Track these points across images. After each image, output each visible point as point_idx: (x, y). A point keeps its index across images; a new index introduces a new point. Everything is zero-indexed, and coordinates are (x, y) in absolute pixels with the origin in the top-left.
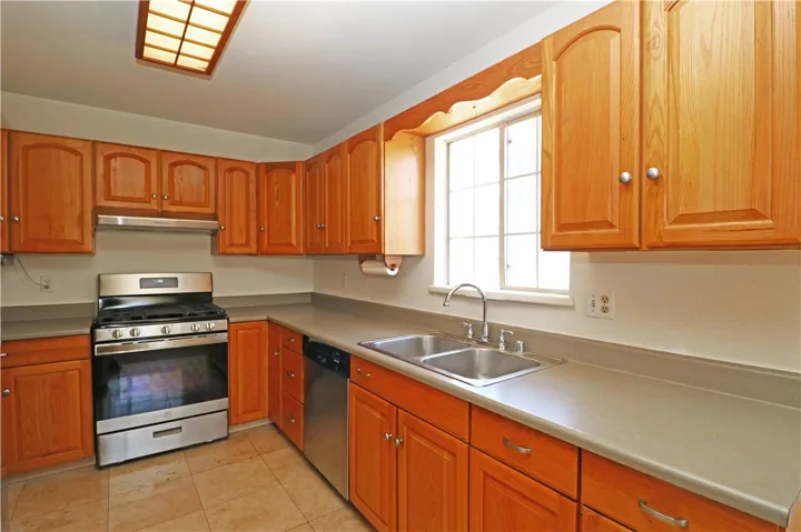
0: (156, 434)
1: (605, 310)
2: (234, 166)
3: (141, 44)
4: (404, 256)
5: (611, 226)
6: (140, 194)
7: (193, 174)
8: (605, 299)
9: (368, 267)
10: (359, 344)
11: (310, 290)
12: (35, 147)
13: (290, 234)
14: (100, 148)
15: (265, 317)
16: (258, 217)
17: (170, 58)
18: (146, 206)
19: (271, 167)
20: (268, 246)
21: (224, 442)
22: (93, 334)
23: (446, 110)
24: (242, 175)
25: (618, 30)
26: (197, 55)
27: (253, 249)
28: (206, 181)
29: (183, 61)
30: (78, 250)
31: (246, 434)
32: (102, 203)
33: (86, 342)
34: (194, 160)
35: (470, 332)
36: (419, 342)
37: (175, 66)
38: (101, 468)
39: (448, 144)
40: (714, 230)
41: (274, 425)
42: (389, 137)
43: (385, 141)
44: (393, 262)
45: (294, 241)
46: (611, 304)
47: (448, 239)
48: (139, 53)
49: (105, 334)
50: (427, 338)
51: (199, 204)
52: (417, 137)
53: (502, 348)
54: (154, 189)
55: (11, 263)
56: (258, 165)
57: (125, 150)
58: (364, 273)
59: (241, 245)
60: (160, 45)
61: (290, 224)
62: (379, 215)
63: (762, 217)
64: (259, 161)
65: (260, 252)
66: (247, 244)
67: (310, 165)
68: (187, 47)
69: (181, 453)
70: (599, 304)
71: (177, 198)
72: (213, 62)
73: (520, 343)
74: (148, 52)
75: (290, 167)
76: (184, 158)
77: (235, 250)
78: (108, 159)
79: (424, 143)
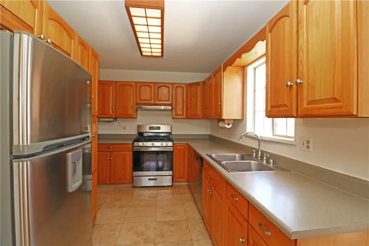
0: (149, 179)
1: (308, 147)
2: (179, 86)
3: (141, 52)
4: (234, 120)
5: (287, 106)
6: (149, 98)
7: (165, 90)
8: (308, 142)
9: (221, 124)
10: (207, 155)
11: (209, 133)
12: (122, 85)
13: (197, 110)
14: (138, 83)
15: (186, 143)
16: (187, 104)
17: (150, 54)
18: (151, 102)
19: (191, 85)
20: (190, 116)
21: (171, 187)
22: (133, 143)
23: (240, 57)
24: (182, 89)
25: (288, 16)
26: (157, 52)
27: (185, 116)
28: (169, 92)
29: (154, 54)
30: (132, 117)
31: (178, 186)
32: (138, 102)
33: (131, 146)
34: (165, 85)
35: (254, 154)
36: (235, 157)
37: (152, 56)
38: (134, 187)
39: (255, 69)
40: (320, 108)
41: (188, 185)
42: (224, 70)
43: (223, 71)
44: (228, 122)
45: (199, 113)
46: (311, 145)
47: (254, 112)
48: (142, 54)
49: (136, 144)
50: (237, 155)
51: (167, 101)
52: (240, 68)
53: (265, 162)
54: (153, 96)
55: (116, 121)
56: (187, 84)
57: (145, 84)
58: (220, 127)
59: (180, 115)
60: (146, 51)
61: (197, 107)
62: (221, 103)
63: (339, 101)
64: (187, 83)
65: (187, 118)
66: (183, 115)
67: (204, 83)
68: (153, 50)
69: (156, 188)
70: (306, 144)
71: (160, 99)
72: (162, 52)
73: (271, 161)
74: (144, 54)
75: (198, 84)
76: (162, 85)
77: (179, 117)
78: (140, 87)
79: (244, 70)
